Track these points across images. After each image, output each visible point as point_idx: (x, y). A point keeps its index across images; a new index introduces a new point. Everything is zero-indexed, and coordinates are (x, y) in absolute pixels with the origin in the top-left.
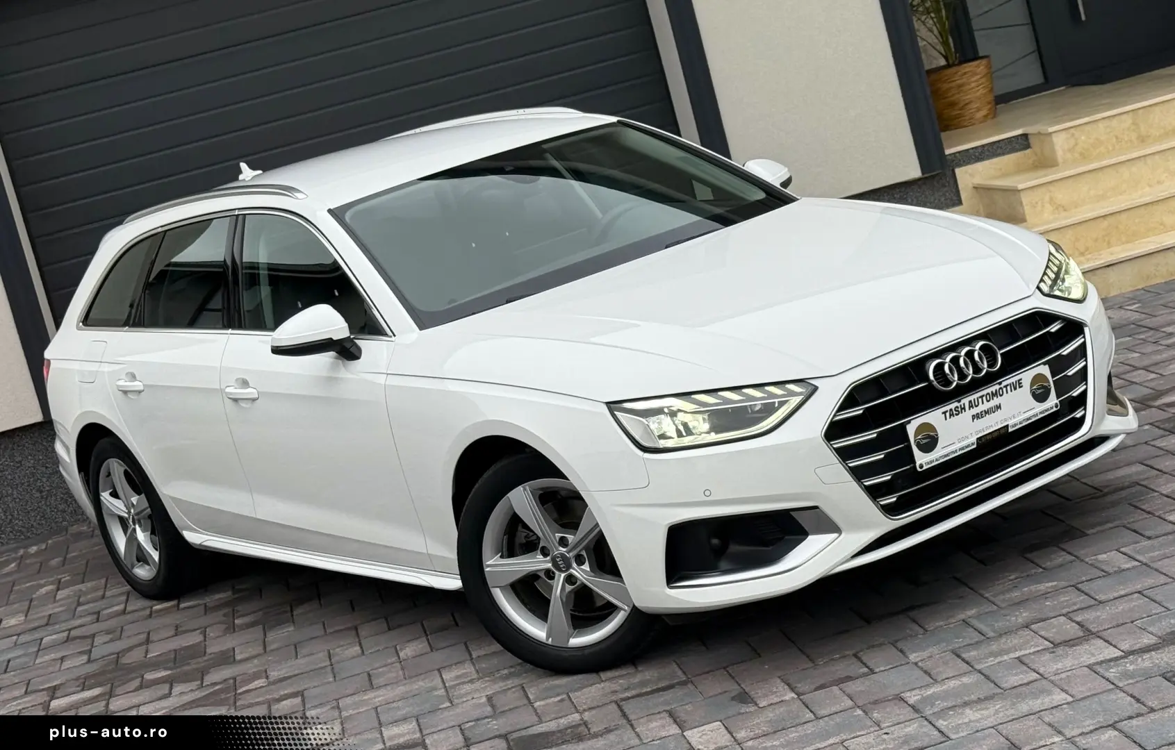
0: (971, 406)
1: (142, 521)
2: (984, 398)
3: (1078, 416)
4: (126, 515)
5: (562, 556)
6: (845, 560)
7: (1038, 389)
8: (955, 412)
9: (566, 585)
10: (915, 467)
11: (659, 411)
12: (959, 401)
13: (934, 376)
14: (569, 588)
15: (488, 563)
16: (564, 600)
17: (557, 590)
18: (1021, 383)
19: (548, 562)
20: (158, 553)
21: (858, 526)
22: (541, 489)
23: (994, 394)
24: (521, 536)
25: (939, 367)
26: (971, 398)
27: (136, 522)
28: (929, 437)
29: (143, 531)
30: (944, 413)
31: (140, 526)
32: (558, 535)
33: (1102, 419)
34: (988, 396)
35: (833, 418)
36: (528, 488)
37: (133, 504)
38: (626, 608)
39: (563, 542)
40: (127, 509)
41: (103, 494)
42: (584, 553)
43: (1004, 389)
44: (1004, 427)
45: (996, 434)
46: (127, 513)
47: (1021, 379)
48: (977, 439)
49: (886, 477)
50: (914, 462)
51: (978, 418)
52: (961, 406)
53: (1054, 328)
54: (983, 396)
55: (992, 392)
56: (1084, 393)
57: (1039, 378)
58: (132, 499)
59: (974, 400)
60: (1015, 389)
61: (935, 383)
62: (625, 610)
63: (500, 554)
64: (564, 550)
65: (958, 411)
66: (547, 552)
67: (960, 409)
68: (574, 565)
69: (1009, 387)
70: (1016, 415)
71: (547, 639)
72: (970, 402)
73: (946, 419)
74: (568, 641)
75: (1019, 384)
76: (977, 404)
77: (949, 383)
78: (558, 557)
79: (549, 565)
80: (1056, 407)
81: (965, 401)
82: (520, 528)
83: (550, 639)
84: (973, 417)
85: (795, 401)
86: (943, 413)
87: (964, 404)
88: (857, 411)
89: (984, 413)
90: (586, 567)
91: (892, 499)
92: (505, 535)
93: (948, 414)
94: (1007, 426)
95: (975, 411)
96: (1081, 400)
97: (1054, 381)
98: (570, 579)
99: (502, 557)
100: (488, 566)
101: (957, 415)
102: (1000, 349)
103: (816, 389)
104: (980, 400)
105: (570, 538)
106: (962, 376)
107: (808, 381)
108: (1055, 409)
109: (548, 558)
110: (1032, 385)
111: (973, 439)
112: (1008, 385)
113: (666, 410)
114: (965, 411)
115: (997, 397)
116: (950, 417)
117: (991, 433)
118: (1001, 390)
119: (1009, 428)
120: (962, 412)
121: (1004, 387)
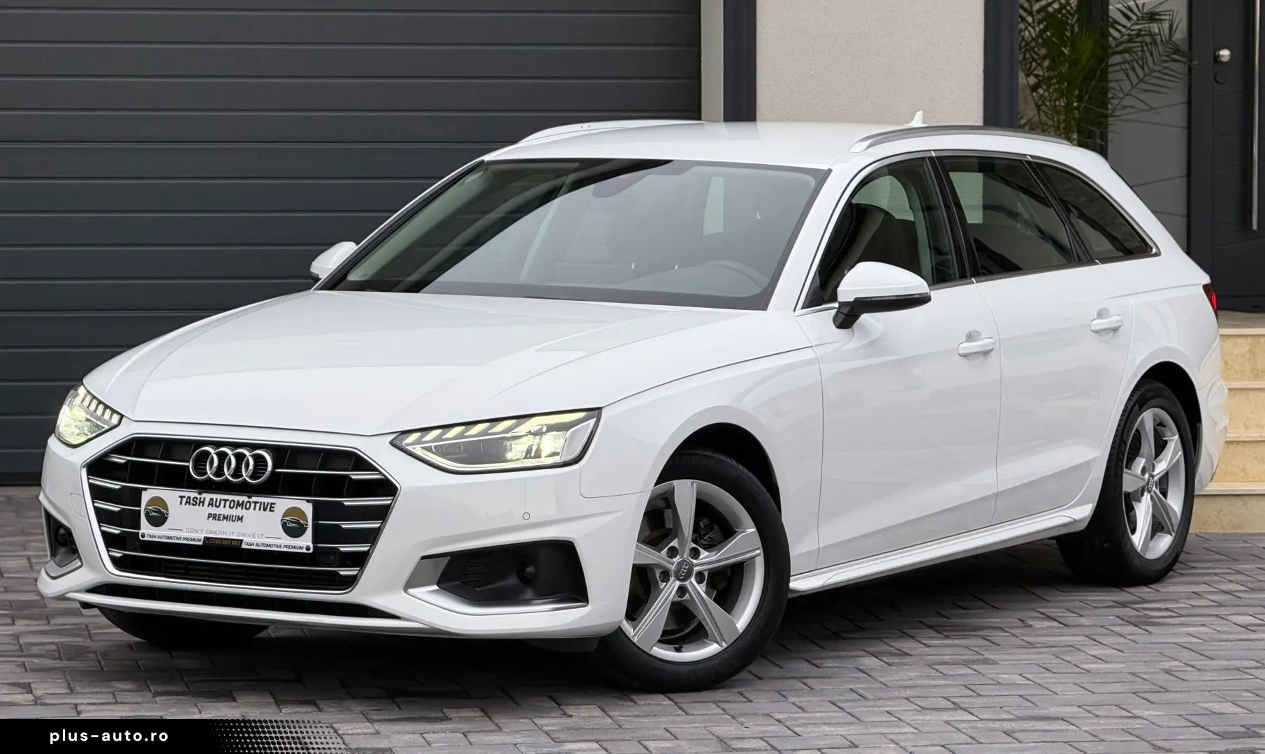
0: (210, 504)
2: (228, 503)
7: (291, 522)
8: (192, 502)
10: (139, 533)
12: (200, 494)
13: (195, 461)
18: (273, 507)
23: (240, 505)
26: (214, 496)
28: (159, 511)
30: (182, 497)
34: (232, 503)
43: (253, 505)
44: (238, 540)
45: (226, 543)
47: (274, 504)
48: (205, 538)
49: (117, 531)
50: (139, 528)
51: (214, 518)
52: (200, 498)
53: (359, 475)
54: (228, 500)
55: (238, 501)
56: (366, 555)
57: (295, 511)
59: (217, 500)
60: (265, 510)
61: (191, 468)
65: (195, 502)
67: (198, 501)
69: (258, 505)
70: (257, 536)
72: (212, 499)
73: (181, 503)
75: (271, 507)
76: (218, 504)
77: (205, 473)
80: (308, 549)
81: (207, 497)
84: (210, 516)
86: (180, 497)
87: (204, 499)
88: (121, 460)
89: (222, 516)
91: (119, 554)
93: (184, 500)
94: (242, 541)
95: (214, 510)
96: (357, 561)
97: (315, 525)
101: (193, 504)
103: (119, 424)
104: (223, 502)
106: (222, 472)
108: (304, 551)
110: (286, 514)
111: (202, 536)
112: (258, 503)
114: (203, 506)
115: (242, 508)
116: (186, 504)
117: (221, 539)
118: (248, 504)
119: (243, 544)
120: (199, 505)
121: (253, 502)
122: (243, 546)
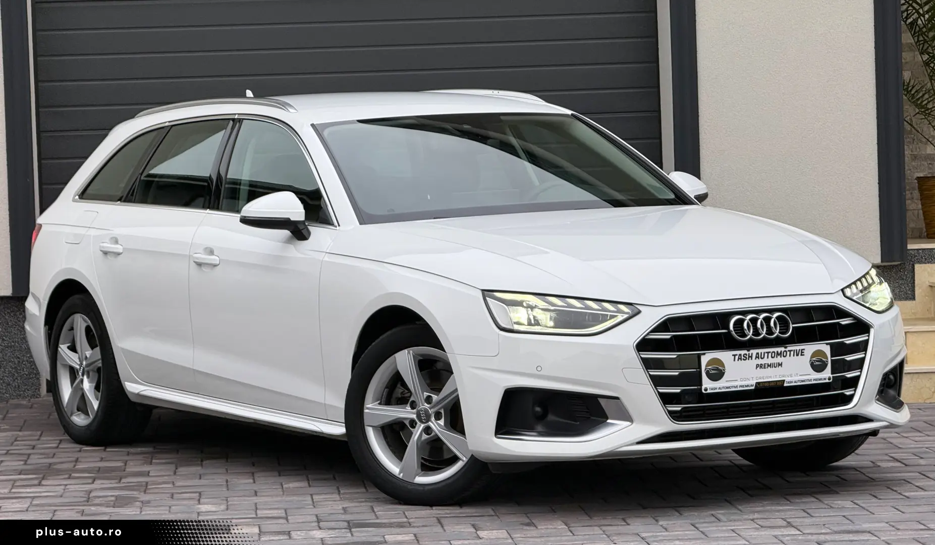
0: (757, 357)
1: (91, 373)
2: (770, 354)
3: (848, 393)
4: (78, 367)
5: (426, 411)
6: (629, 443)
7: (817, 361)
8: (743, 357)
9: (423, 433)
10: (701, 389)
11: (519, 304)
12: (748, 351)
13: (734, 328)
14: (425, 436)
15: (367, 406)
16: (419, 444)
17: (415, 437)
18: (803, 352)
19: (414, 414)
20: (98, 403)
21: (646, 421)
22: (422, 355)
23: (779, 354)
24: (399, 390)
25: (739, 323)
26: (760, 351)
27: (86, 373)
28: (717, 369)
29: (90, 382)
30: (735, 356)
31: (88, 377)
32: (426, 394)
33: (868, 402)
34: (773, 354)
35: (646, 336)
36: (411, 352)
37: (86, 357)
38: (464, 459)
39: (428, 400)
40: (80, 361)
41: (60, 345)
42: (442, 411)
43: (788, 353)
44: (781, 381)
45: (773, 384)
46: (79, 365)
47: (804, 349)
48: (756, 383)
49: (677, 390)
50: (701, 385)
51: (761, 367)
52: (749, 354)
53: (845, 322)
54: (770, 352)
55: (777, 352)
56: (858, 378)
57: (819, 353)
58: (86, 352)
59: (761, 353)
60: (797, 355)
61: (733, 333)
62: (463, 461)
63: (379, 402)
64: (428, 406)
65: (746, 358)
66: (414, 406)
67: (747, 357)
68: (433, 419)
69: (792, 353)
70: (793, 375)
71: (399, 474)
72: (758, 354)
73: (734, 360)
74: (415, 478)
75: (802, 353)
76: (762, 357)
77: (745, 335)
78: (422, 411)
79: (414, 416)
80: (829, 379)
81: (754, 352)
82: (399, 385)
83: (402, 474)
84: (757, 366)
85: (620, 318)
86: (733, 355)
87: (752, 354)
88: (666, 336)
89: (767, 365)
90: (442, 422)
91: (677, 408)
92: (386, 387)
93: (737, 357)
94: (784, 381)
95: (760, 361)
96: (854, 383)
97: (832, 361)
98: (428, 430)
99: (380, 404)
100: (368, 408)
101: (744, 360)
102: (793, 324)
103: (639, 312)
104: (766, 355)
105: (435, 398)
106: (757, 333)
107: (635, 305)
108: (827, 381)
109: (415, 411)
110: (812, 357)
111: (754, 382)
112: (792, 351)
113: (525, 304)
114: (752, 359)
115: (781, 357)
116: (738, 360)
117: (769, 382)
118: (785, 353)
119: (785, 382)
120: (749, 359)
121: (789, 351)
122: (785, 385)
